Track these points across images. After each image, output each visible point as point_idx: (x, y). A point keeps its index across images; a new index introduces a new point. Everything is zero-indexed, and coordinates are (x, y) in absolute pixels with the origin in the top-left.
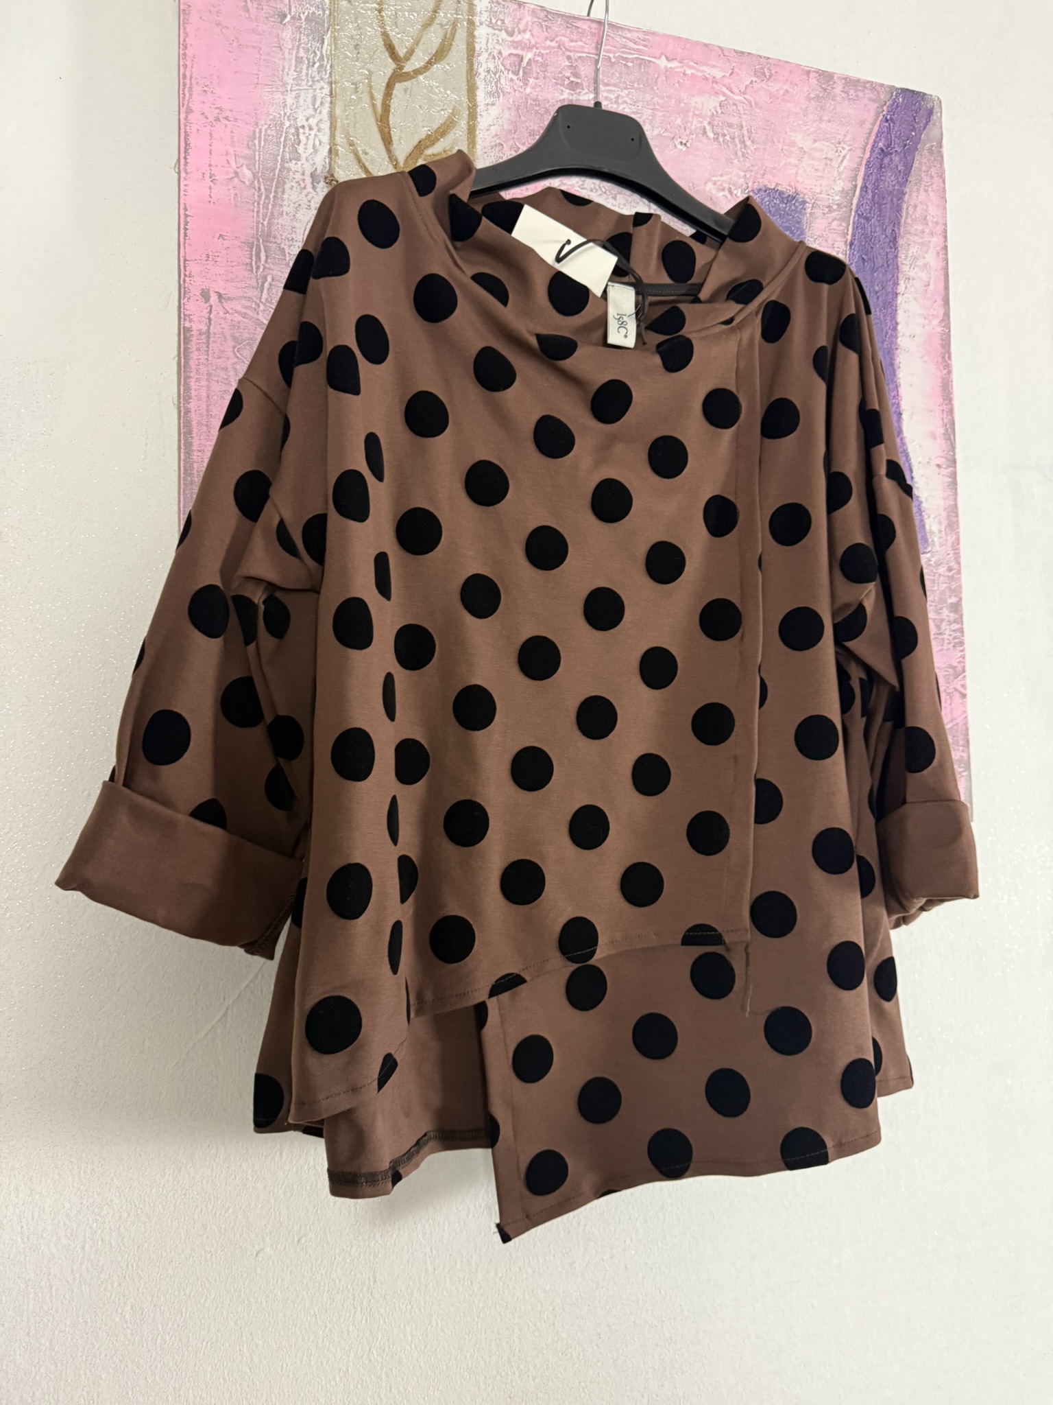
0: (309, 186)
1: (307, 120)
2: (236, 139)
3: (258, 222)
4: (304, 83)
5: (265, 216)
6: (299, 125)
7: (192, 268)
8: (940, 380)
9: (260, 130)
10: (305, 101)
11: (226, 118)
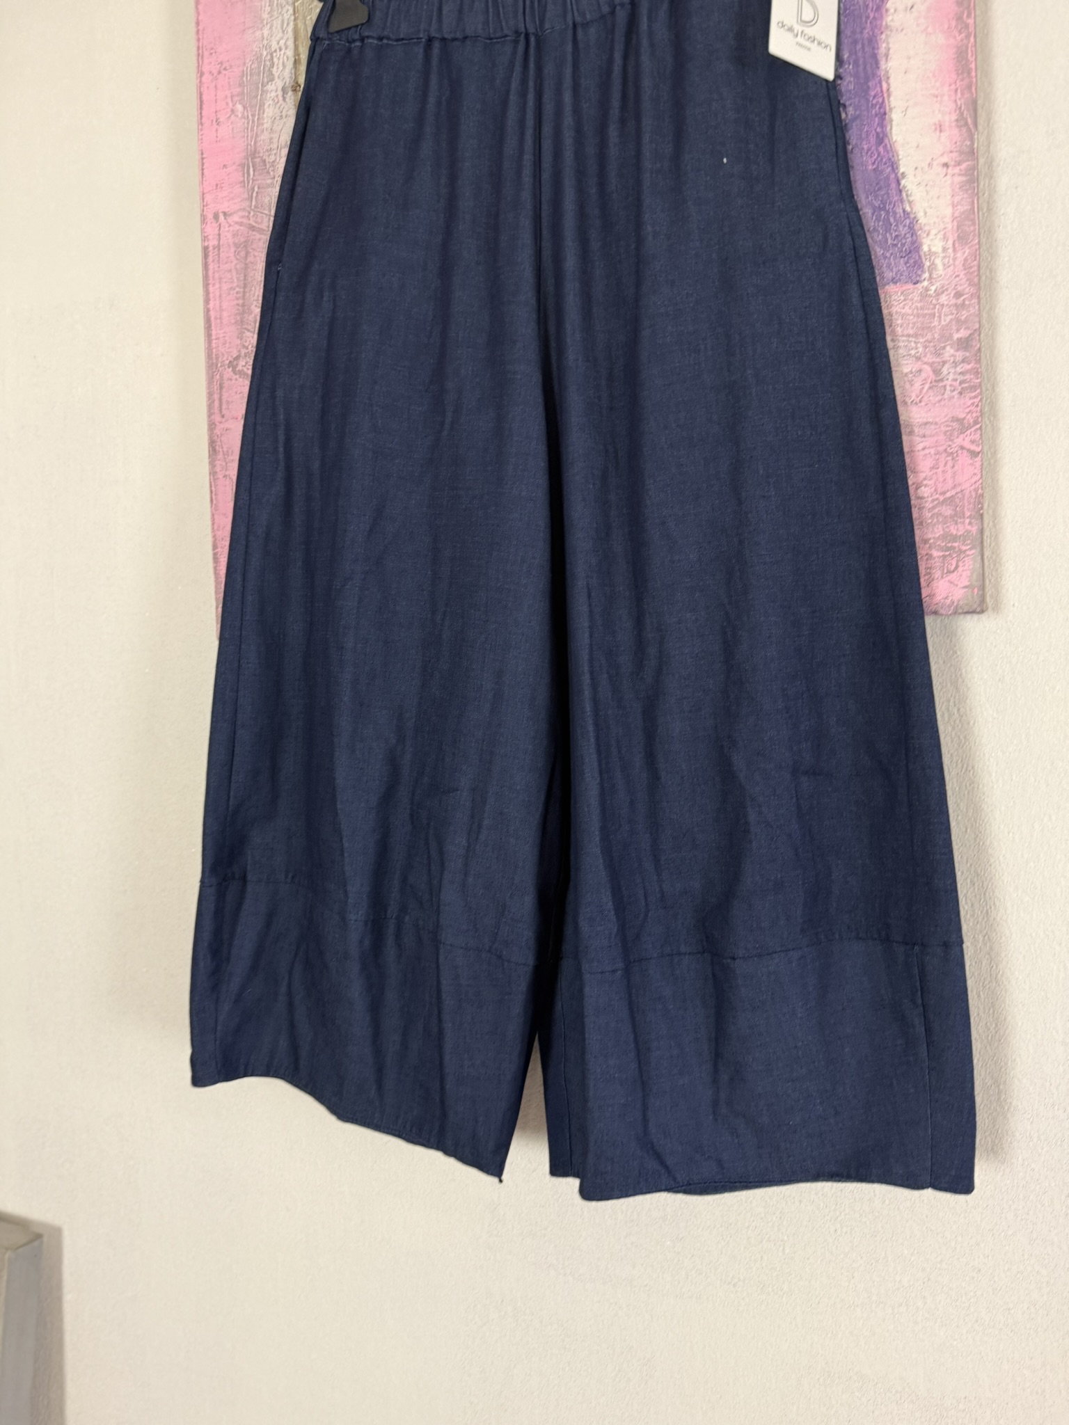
0: (281, 98)
1: (278, 43)
2: (232, 83)
3: (247, 146)
4: (275, 13)
5: (252, 137)
6: (273, 50)
7: (208, 198)
8: (954, 50)
9: (247, 69)
10: (276, 28)
11: (225, 69)
